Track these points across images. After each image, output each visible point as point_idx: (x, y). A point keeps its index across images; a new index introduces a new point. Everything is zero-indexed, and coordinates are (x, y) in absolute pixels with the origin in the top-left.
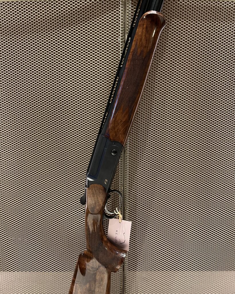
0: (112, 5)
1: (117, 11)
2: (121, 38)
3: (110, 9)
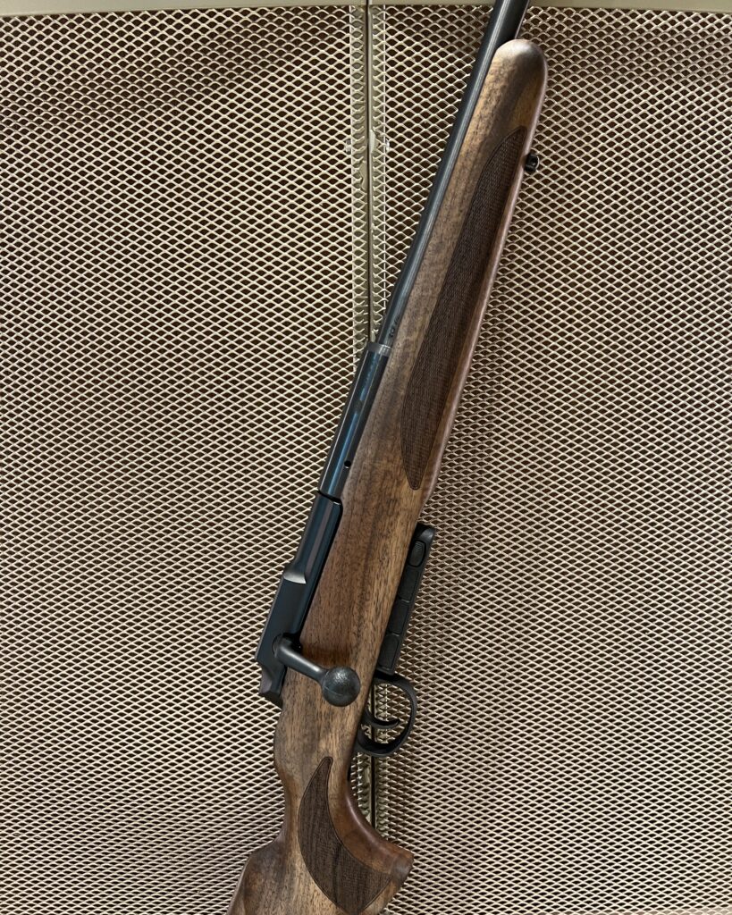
0: (322, 26)
1: (339, 46)
2: (354, 141)
3: (314, 42)
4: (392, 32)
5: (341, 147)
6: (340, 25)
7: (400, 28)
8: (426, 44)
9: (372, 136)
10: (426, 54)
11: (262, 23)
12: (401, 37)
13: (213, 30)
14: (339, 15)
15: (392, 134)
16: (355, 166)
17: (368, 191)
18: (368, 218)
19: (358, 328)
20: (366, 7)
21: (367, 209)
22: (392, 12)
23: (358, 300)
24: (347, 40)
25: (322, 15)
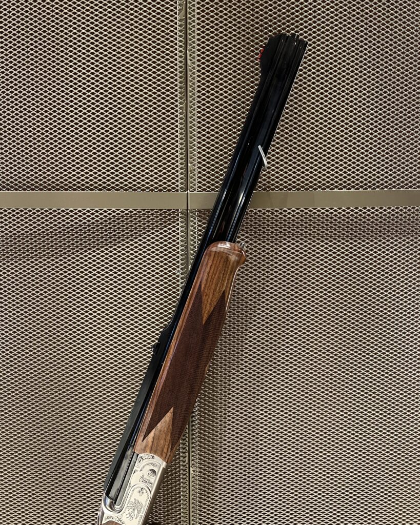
4: (199, 221)
5: (174, 274)
6: (174, 217)
11: (135, 214)
14: (174, 212)
16: (181, 283)
20: (187, 210)
22: (199, 211)
24: (178, 224)
25: (165, 212)
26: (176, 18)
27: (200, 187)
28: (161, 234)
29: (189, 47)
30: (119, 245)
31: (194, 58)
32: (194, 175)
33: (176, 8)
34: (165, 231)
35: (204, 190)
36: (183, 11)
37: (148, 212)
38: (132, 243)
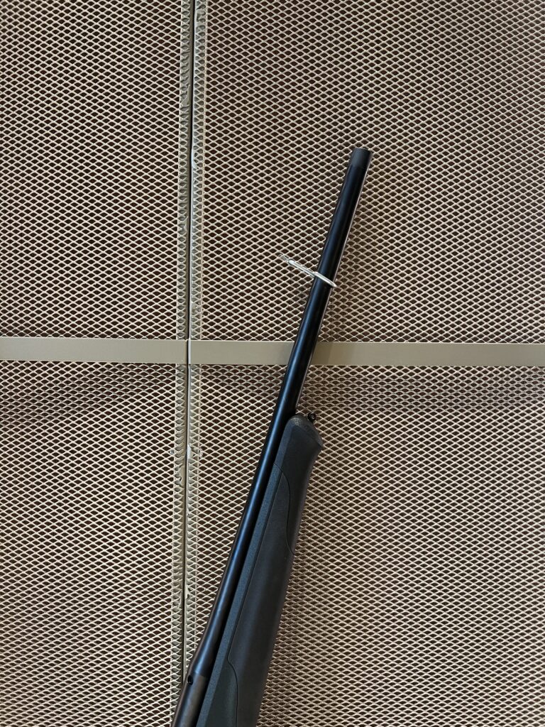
4: (204, 381)
5: (166, 455)
6: (168, 375)
7: (211, 378)
8: (229, 388)
9: (189, 449)
10: (229, 395)
11: (114, 370)
12: (211, 384)
13: (80, 373)
14: (168, 368)
15: (204, 448)
16: (176, 469)
17: (185, 487)
18: (184, 506)
19: (175, 584)
20: (187, 365)
21: (184, 499)
22: (205, 367)
23: (175, 564)
24: (173, 385)
25: (156, 368)
26: (177, 106)
27: (205, 334)
28: (150, 398)
29: (194, 144)
30: (91, 413)
31: (200, 158)
32: (198, 317)
33: (178, 93)
34: (156, 395)
35: (211, 337)
36: (187, 96)
37: (132, 367)
38: (108, 410)
